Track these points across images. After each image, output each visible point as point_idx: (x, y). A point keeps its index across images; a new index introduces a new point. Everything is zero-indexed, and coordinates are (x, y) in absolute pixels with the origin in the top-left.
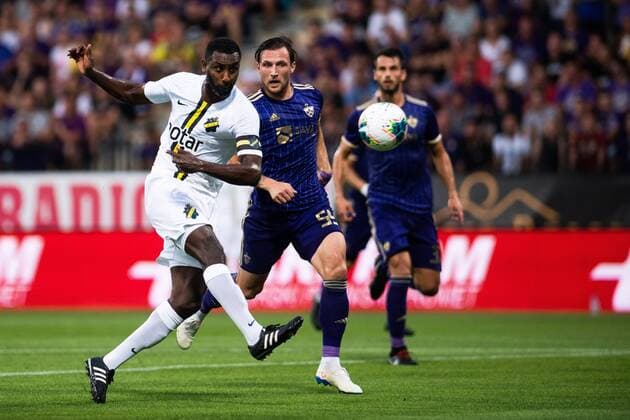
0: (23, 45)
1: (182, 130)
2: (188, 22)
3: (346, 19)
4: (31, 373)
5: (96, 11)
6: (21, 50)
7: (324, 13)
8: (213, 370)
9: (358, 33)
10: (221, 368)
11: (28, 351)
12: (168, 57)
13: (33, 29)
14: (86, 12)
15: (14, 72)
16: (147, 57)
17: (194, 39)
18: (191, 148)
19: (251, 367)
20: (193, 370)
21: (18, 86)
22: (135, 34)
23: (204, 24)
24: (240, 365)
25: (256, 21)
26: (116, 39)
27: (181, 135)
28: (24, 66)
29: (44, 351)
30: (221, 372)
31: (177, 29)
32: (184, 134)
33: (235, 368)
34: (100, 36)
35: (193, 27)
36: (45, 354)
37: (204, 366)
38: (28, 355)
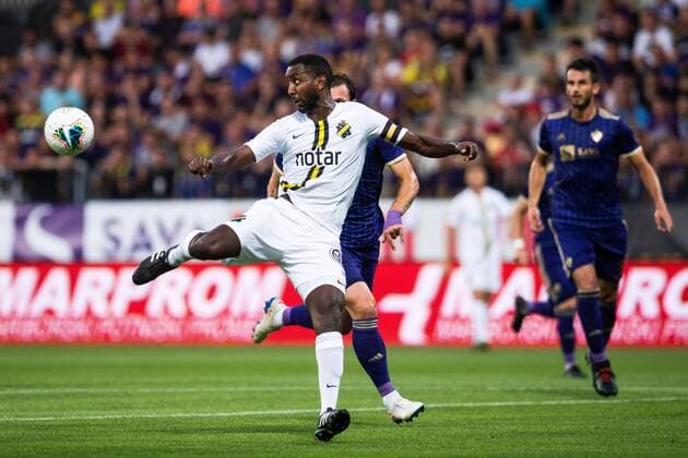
0: (266, 64)
1: (314, 152)
2: (440, 41)
3: (609, 37)
4: (275, 412)
5: (344, 28)
6: (264, 70)
7: (586, 32)
8: (468, 409)
9: (623, 52)
10: (475, 408)
11: (270, 389)
12: (419, 77)
13: (277, 48)
14: (333, 31)
15: (256, 94)
16: (397, 78)
17: (448, 59)
18: (332, 163)
19: (510, 407)
20: (446, 409)
21: (259, 109)
22: (383, 54)
23: (458, 43)
24: (498, 404)
25: (513, 40)
26: (365, 59)
27: (316, 157)
28: (267, 87)
29: (288, 388)
30: (477, 411)
31: (428, 47)
32: (318, 153)
33: (492, 407)
34: (347, 56)
35: (446, 46)
36: (289, 392)
37: (459, 405)
38: (272, 392)
